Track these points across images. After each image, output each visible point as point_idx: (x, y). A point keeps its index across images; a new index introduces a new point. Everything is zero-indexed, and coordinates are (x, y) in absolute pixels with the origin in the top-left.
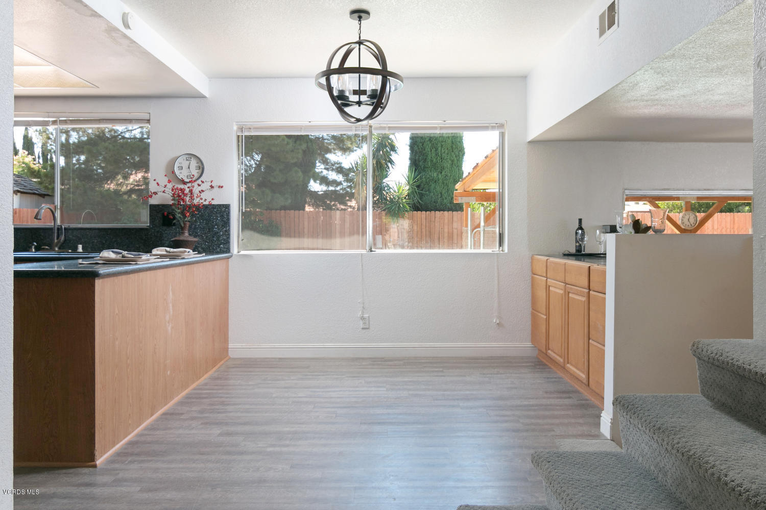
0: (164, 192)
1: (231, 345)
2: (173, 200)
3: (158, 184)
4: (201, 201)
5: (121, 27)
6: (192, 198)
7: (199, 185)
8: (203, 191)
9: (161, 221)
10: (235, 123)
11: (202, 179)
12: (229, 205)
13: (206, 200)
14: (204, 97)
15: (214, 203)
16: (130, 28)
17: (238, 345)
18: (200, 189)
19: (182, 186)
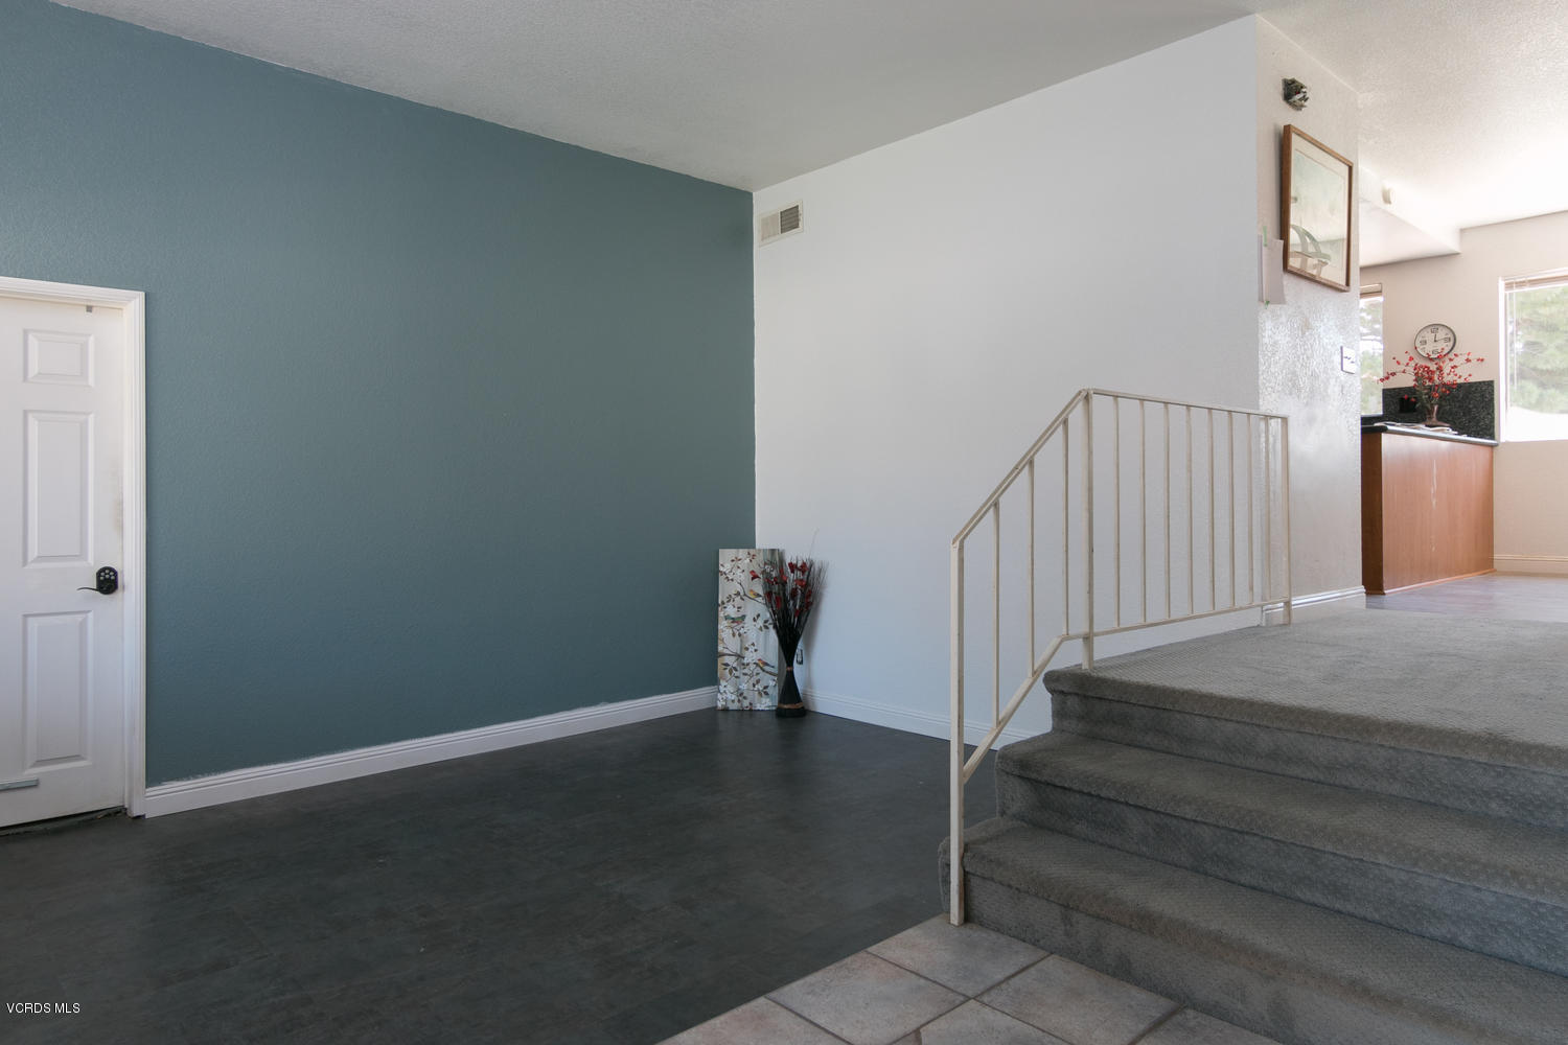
0: (1404, 372)
1: (1496, 556)
2: (1416, 380)
3: (1398, 363)
4: (1455, 378)
5: (1379, 202)
6: (1441, 376)
7: (1451, 360)
8: (1455, 367)
9: (1398, 408)
10: (1500, 279)
11: (1454, 351)
12: (1492, 382)
13: (1460, 377)
14: (1458, 254)
15: (1471, 380)
16: (1390, 203)
17: (1509, 556)
18: (1452, 364)
19: (1429, 364)
